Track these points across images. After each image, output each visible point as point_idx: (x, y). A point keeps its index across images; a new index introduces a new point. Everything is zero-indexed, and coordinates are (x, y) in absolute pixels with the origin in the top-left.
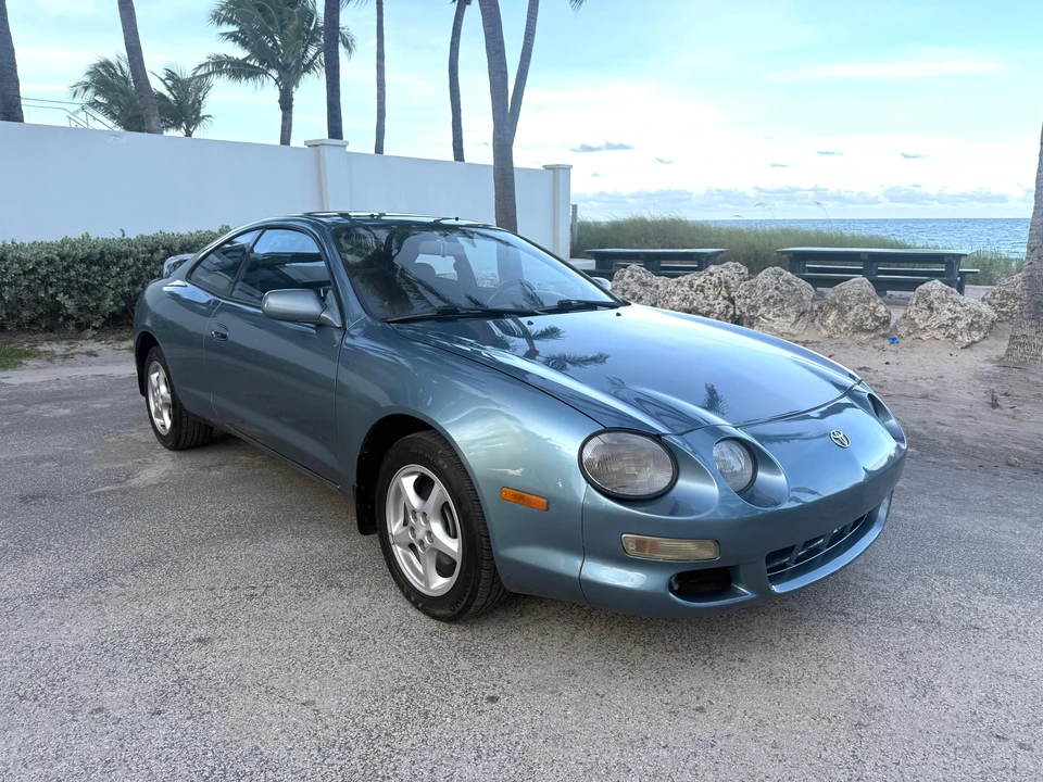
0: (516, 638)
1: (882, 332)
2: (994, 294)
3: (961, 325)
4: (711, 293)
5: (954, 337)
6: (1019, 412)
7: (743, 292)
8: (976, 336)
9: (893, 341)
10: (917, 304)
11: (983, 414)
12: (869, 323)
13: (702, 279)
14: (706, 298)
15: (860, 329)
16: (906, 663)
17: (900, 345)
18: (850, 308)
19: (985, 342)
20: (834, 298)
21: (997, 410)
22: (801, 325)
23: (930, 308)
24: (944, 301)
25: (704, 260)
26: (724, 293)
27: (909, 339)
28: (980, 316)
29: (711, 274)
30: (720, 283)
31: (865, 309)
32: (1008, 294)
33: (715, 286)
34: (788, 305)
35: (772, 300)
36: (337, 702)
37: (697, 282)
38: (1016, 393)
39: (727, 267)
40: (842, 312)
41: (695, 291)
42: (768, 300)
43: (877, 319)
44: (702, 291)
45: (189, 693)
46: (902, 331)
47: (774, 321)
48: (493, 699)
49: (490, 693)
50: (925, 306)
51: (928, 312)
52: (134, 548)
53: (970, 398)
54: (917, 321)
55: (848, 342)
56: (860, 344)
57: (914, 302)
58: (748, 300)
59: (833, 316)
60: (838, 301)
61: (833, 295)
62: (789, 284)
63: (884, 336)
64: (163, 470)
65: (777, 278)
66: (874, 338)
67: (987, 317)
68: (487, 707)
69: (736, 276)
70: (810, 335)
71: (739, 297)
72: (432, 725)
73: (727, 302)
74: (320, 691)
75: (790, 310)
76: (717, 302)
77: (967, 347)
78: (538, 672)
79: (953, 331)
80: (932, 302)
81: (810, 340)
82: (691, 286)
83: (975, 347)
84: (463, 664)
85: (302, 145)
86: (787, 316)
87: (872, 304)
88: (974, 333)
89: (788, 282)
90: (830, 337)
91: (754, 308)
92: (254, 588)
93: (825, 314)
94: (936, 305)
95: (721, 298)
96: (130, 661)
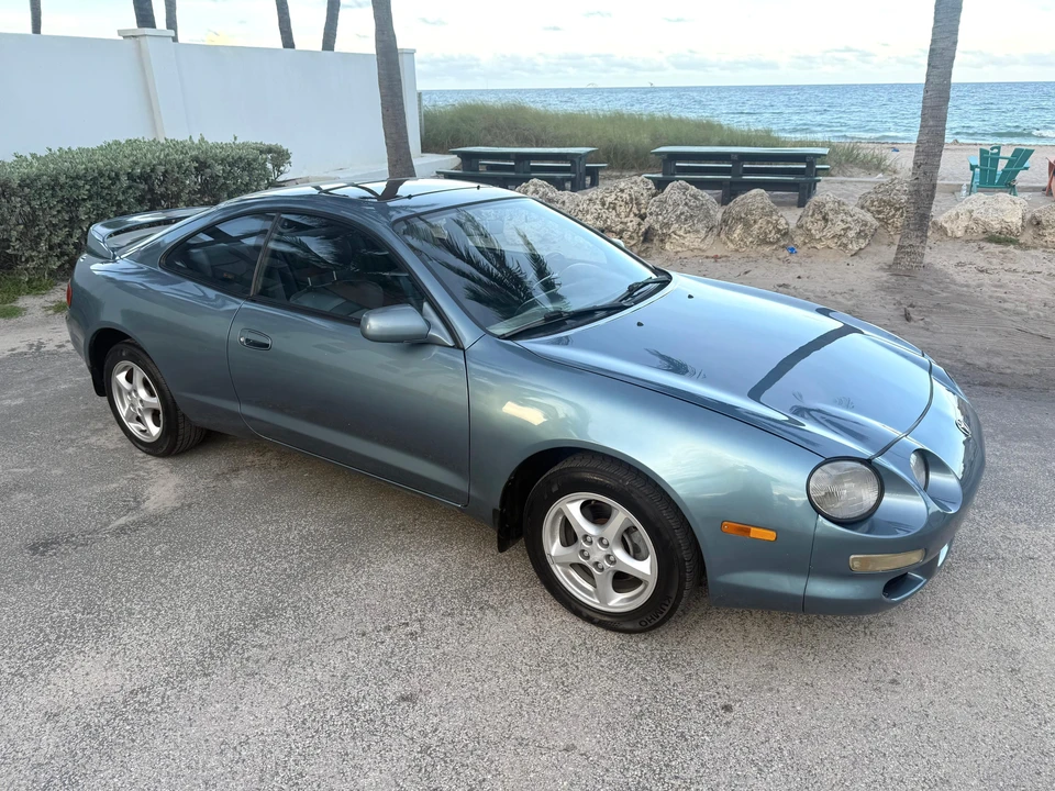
0: (697, 639)
1: (782, 243)
2: (873, 202)
3: (851, 234)
4: (622, 210)
5: (845, 246)
6: (929, 323)
7: (654, 208)
8: (863, 243)
9: (792, 251)
10: (813, 215)
11: (903, 328)
12: (773, 236)
13: (613, 196)
14: (618, 215)
15: (764, 242)
16: (1006, 603)
17: (799, 254)
18: (755, 222)
19: (869, 249)
20: (739, 212)
21: (912, 323)
22: (710, 240)
23: (825, 219)
24: (837, 212)
25: (577, 160)
26: (635, 210)
27: (805, 248)
28: (866, 225)
29: (622, 191)
30: (631, 199)
31: (768, 222)
32: (884, 202)
33: (626, 203)
34: (698, 221)
35: (683, 217)
36: (594, 741)
37: (609, 200)
38: (920, 304)
39: (636, 182)
40: (747, 226)
41: (608, 209)
42: (679, 217)
43: (779, 231)
44: (614, 208)
45: (446, 762)
46: (799, 240)
47: (684, 238)
48: (727, 708)
49: (720, 702)
50: (820, 217)
51: (823, 223)
52: (231, 596)
53: (884, 311)
54: (813, 231)
55: (753, 255)
56: (765, 256)
57: (810, 213)
58: (660, 217)
59: (738, 230)
60: (743, 215)
61: (738, 209)
62: (696, 198)
63: (783, 247)
64: (171, 485)
65: (684, 193)
66: (776, 249)
67: (872, 225)
68: (729, 717)
69: (645, 192)
70: (718, 250)
71: (651, 214)
72: (697, 746)
73: (639, 220)
74: (569, 732)
75: (700, 226)
76: (629, 219)
77: (855, 254)
78: (743, 671)
79: (844, 240)
80: (827, 214)
81: (719, 255)
82: (603, 204)
83: (862, 254)
84: (675, 677)
85: (116, 37)
86: (697, 231)
87: (774, 217)
88: (861, 241)
89: (695, 197)
90: (737, 250)
91: (667, 225)
92: (407, 624)
93: (730, 228)
94: (831, 216)
95: (632, 215)
96: (353, 738)
